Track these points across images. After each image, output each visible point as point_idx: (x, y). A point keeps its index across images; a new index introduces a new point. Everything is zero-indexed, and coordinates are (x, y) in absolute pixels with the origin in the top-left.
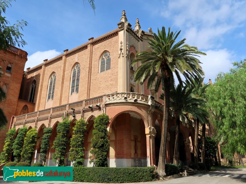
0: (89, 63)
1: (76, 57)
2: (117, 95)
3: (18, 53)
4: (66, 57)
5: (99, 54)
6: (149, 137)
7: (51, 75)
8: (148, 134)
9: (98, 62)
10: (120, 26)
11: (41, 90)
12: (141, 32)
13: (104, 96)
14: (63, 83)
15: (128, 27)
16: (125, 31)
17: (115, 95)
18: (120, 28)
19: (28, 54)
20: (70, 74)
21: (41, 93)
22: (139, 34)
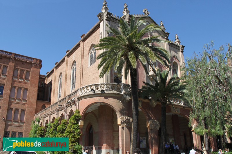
0: (81, 59)
1: (74, 56)
2: (87, 88)
3: (33, 62)
4: (68, 58)
5: (88, 49)
6: (122, 127)
7: (60, 76)
8: (120, 125)
9: (88, 57)
10: (100, 17)
11: (54, 90)
12: (128, 16)
13: (78, 90)
14: (66, 82)
15: (107, 16)
16: (105, 20)
17: (85, 88)
18: (100, 19)
19: (42, 61)
20: (70, 73)
21: (54, 93)
22: (127, 19)
